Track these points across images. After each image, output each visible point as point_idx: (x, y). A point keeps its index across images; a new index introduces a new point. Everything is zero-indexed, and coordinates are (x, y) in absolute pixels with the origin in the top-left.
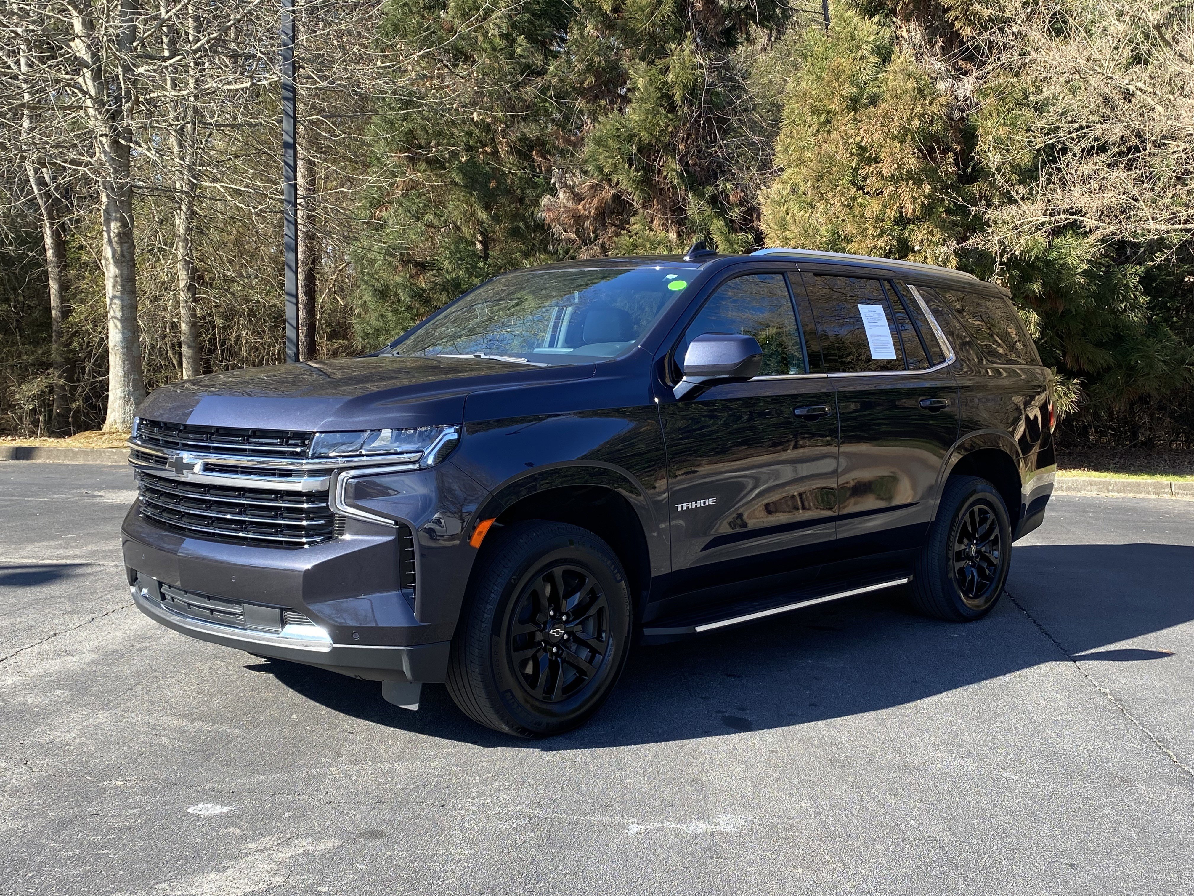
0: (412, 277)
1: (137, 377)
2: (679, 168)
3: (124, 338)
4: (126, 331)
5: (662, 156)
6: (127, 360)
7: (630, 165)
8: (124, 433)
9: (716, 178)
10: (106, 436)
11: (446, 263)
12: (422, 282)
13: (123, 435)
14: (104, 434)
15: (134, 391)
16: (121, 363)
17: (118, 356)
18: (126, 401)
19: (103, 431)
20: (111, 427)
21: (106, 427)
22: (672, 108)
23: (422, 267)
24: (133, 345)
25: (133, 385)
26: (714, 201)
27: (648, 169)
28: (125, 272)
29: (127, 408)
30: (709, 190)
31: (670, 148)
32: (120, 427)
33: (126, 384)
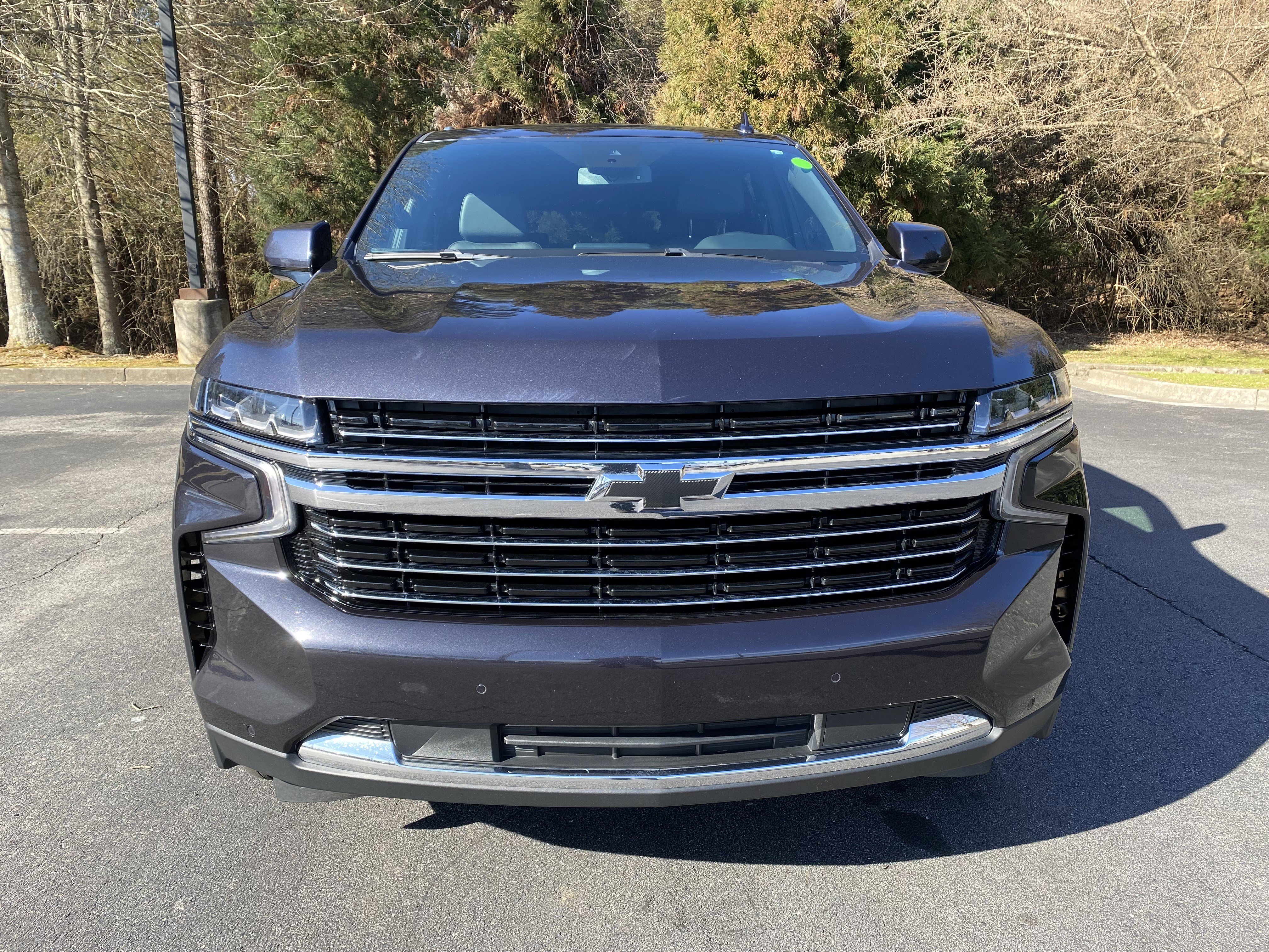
0: (309, 190)
1: (36, 292)
2: (566, 75)
3: (17, 254)
4: (18, 246)
5: (549, 65)
6: (23, 276)
7: (519, 73)
8: (29, 349)
9: (602, 87)
10: (10, 352)
11: (341, 176)
12: (319, 194)
13: (29, 351)
14: (7, 351)
15: (35, 306)
16: (17, 279)
17: (13, 272)
18: (28, 317)
19: (7, 347)
20: (15, 342)
21: (10, 343)
22: (557, 19)
23: (318, 180)
24: (28, 260)
25: (34, 301)
26: (601, 109)
27: (536, 78)
28: (10, 185)
29: (30, 323)
30: (596, 100)
31: (556, 57)
32: (23, 342)
33: (25, 300)
